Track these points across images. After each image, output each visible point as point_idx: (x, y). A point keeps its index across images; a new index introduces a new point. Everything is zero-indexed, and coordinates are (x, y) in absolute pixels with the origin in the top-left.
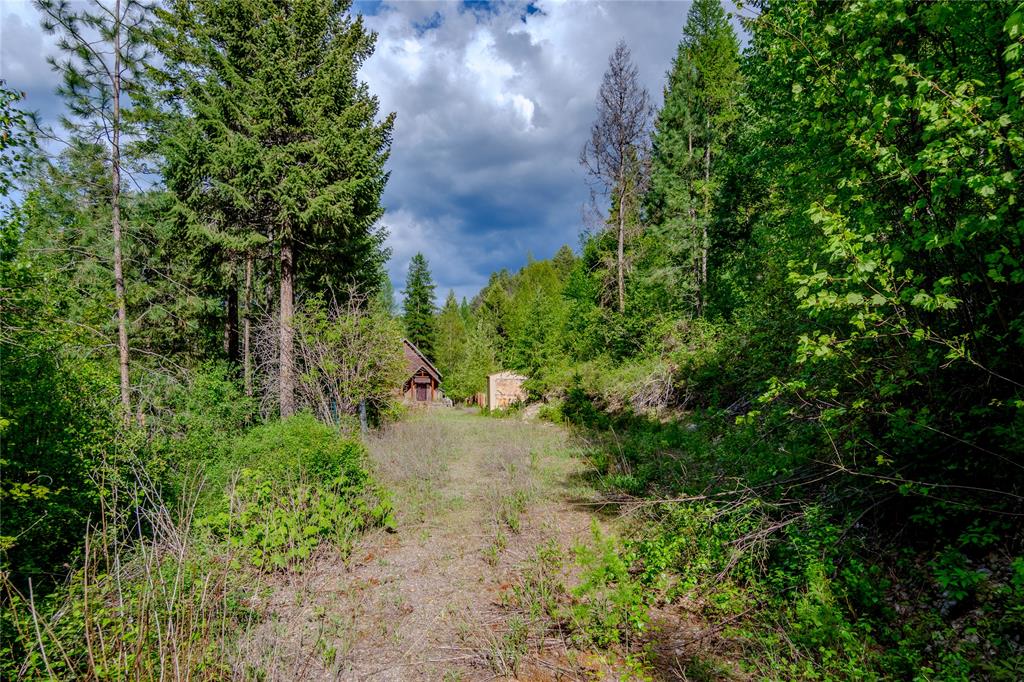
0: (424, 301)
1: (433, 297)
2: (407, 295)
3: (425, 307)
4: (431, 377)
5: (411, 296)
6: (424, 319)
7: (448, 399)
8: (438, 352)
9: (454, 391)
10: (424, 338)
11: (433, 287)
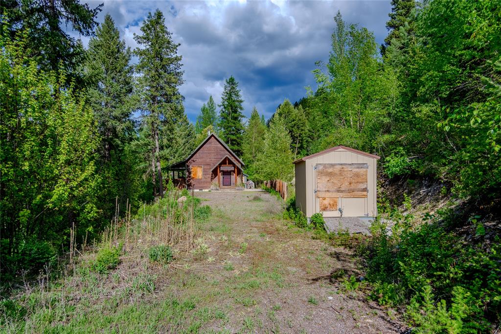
0: (235, 112)
1: (241, 109)
2: (222, 107)
3: (235, 115)
4: (234, 165)
5: (225, 108)
6: (234, 123)
7: (251, 182)
8: (245, 147)
9: (256, 176)
10: (234, 137)
11: (241, 101)
